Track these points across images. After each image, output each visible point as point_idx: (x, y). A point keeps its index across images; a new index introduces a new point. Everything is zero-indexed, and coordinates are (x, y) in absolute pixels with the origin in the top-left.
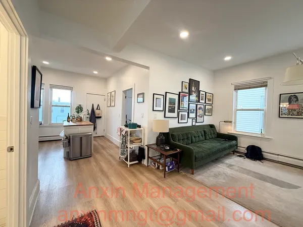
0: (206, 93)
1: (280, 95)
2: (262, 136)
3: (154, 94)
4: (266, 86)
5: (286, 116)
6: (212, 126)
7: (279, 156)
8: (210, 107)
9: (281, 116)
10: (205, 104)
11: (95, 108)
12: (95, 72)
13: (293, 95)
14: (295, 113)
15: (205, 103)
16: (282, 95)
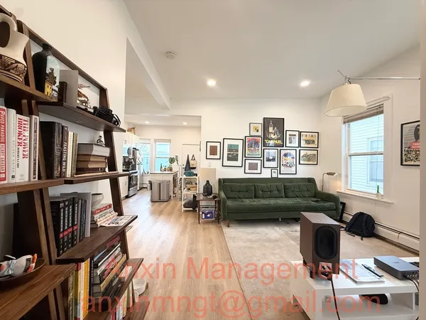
0: (300, 133)
1: (402, 125)
2: (380, 199)
3: (207, 142)
4: (382, 112)
5: (412, 163)
6: (311, 181)
7: (401, 235)
9: (404, 163)
10: (298, 149)
11: (190, 159)
12: (185, 124)
15: (300, 146)
16: (404, 126)
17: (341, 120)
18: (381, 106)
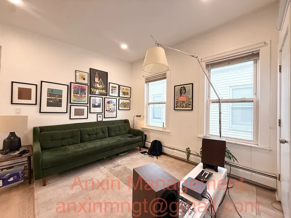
0: (119, 86)
1: (175, 86)
2: (164, 130)
3: (12, 82)
4: (165, 78)
5: (179, 109)
6: (126, 121)
7: (174, 151)
8: (128, 101)
9: (176, 109)
10: (118, 98)
13: (182, 86)
14: (184, 105)
15: (119, 96)
17: (144, 80)
18: (165, 74)
